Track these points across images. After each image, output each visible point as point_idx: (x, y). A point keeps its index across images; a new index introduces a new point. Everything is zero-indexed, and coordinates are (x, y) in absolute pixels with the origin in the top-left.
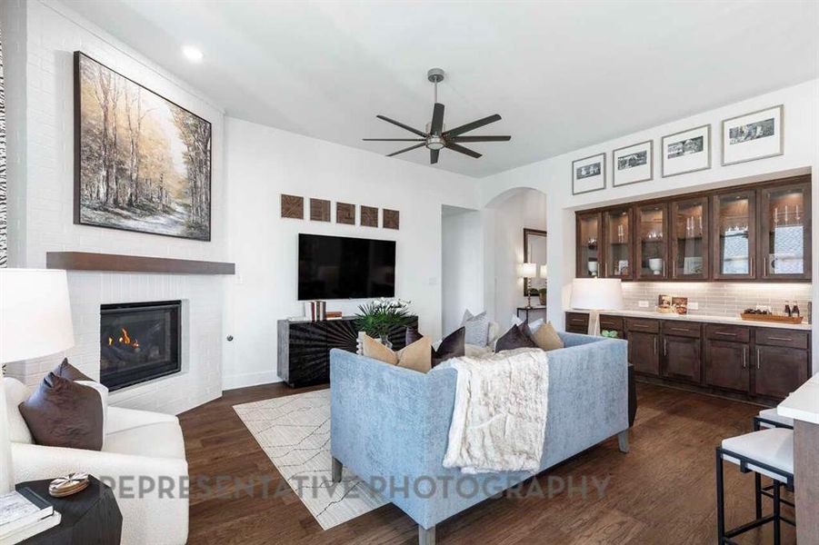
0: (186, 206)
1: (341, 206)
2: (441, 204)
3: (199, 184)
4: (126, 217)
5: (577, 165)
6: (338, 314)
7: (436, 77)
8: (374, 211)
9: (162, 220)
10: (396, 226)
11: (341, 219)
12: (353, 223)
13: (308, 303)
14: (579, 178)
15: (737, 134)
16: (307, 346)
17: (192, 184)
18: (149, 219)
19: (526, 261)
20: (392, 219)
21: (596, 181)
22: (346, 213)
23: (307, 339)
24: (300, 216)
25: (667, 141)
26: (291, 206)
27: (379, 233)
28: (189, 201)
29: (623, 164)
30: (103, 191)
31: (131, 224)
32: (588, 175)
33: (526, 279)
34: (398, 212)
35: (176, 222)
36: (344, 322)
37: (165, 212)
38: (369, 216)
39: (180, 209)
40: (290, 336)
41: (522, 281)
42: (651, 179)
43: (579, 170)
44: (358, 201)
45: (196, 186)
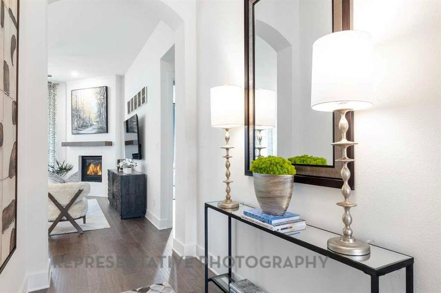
0: (97, 122)
3: (102, 112)
4: (81, 130)
9: (90, 129)
17: (99, 113)
18: (87, 129)
28: (98, 120)
30: (76, 124)
31: (82, 132)
35: (94, 128)
37: (91, 126)
39: (95, 124)
45: (101, 113)
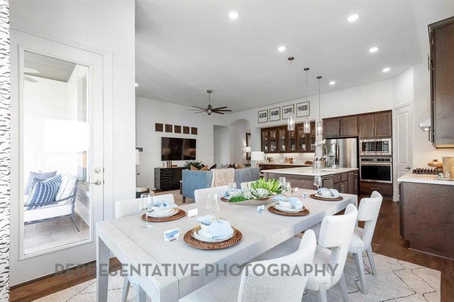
1: (176, 127)
2: (213, 124)
5: (260, 113)
6: (176, 166)
7: (209, 92)
8: (188, 128)
10: (196, 134)
11: (176, 132)
12: (180, 132)
13: (165, 162)
14: (260, 117)
15: (300, 108)
16: (166, 176)
19: (247, 146)
20: (195, 131)
21: (265, 119)
22: (178, 129)
23: (166, 174)
24: (162, 131)
25: (284, 108)
26: (159, 127)
27: (190, 136)
29: (272, 114)
32: (263, 117)
33: (247, 153)
34: (197, 128)
36: (178, 168)
38: (186, 130)
40: (161, 173)
41: (246, 154)
42: (280, 120)
43: (260, 115)
44: (182, 124)
